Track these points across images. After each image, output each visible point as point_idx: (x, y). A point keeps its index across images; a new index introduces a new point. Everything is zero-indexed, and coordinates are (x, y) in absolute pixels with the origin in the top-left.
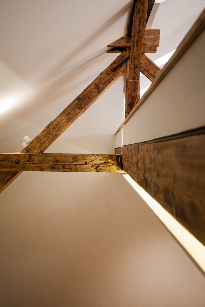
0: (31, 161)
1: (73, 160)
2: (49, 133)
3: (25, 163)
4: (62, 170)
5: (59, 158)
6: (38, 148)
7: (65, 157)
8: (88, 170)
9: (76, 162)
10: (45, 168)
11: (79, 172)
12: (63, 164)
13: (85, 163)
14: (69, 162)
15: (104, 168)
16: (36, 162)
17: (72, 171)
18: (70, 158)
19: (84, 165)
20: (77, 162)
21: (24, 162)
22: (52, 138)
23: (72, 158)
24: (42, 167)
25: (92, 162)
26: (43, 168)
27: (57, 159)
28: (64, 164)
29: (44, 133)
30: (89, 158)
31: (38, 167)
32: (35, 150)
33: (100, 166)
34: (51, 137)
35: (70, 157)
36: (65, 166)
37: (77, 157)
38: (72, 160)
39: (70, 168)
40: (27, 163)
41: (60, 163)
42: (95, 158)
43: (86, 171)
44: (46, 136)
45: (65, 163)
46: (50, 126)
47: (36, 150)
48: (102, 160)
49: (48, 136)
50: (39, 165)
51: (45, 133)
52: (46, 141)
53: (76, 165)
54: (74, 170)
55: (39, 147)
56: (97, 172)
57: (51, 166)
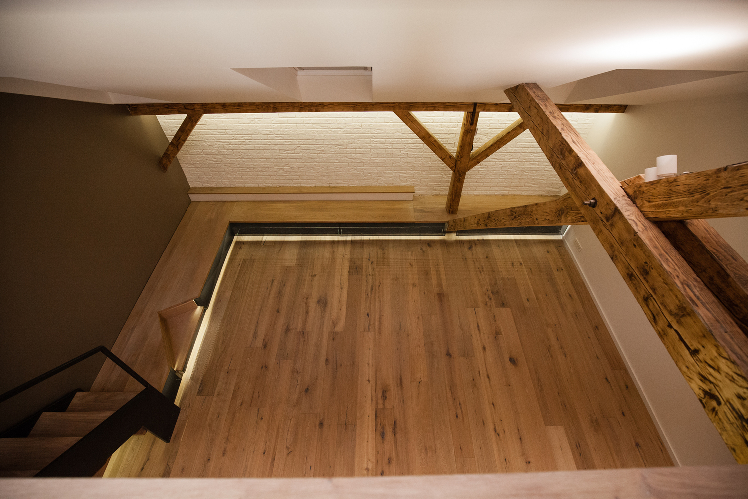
0: (610, 223)
1: (674, 311)
2: (703, 191)
3: (600, 215)
4: (641, 300)
5: (654, 273)
6: (655, 206)
7: (666, 284)
8: (684, 369)
9: (675, 321)
10: (619, 260)
11: (665, 344)
12: (651, 292)
13: (692, 348)
14: (662, 304)
15: (725, 422)
16: (615, 232)
17: (654, 325)
18: (674, 298)
19: (687, 352)
20: (679, 322)
21: (601, 212)
22: (699, 209)
23: (678, 303)
24: (616, 253)
25: (711, 371)
26: (616, 256)
27: (648, 270)
28: (652, 296)
29: (692, 181)
30: (715, 354)
31: (612, 246)
32: (647, 204)
33: (719, 403)
34: (699, 203)
35: (676, 297)
36: (651, 301)
37: (689, 315)
38: (672, 307)
39: (655, 315)
40: (602, 220)
41: (647, 282)
42: (731, 373)
43: (680, 365)
44: (691, 193)
45: (655, 293)
46: (723, 174)
47: (650, 206)
48: (743, 406)
49: (697, 196)
50: (615, 245)
51: (698, 183)
52: (682, 205)
53: (670, 326)
54: (660, 330)
55: (659, 206)
56: (701, 401)
57: (631, 270)
